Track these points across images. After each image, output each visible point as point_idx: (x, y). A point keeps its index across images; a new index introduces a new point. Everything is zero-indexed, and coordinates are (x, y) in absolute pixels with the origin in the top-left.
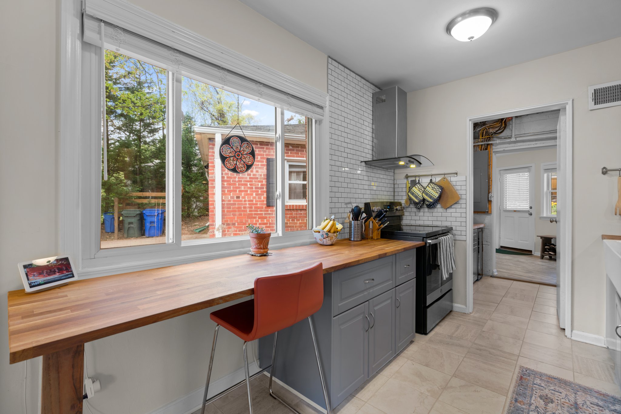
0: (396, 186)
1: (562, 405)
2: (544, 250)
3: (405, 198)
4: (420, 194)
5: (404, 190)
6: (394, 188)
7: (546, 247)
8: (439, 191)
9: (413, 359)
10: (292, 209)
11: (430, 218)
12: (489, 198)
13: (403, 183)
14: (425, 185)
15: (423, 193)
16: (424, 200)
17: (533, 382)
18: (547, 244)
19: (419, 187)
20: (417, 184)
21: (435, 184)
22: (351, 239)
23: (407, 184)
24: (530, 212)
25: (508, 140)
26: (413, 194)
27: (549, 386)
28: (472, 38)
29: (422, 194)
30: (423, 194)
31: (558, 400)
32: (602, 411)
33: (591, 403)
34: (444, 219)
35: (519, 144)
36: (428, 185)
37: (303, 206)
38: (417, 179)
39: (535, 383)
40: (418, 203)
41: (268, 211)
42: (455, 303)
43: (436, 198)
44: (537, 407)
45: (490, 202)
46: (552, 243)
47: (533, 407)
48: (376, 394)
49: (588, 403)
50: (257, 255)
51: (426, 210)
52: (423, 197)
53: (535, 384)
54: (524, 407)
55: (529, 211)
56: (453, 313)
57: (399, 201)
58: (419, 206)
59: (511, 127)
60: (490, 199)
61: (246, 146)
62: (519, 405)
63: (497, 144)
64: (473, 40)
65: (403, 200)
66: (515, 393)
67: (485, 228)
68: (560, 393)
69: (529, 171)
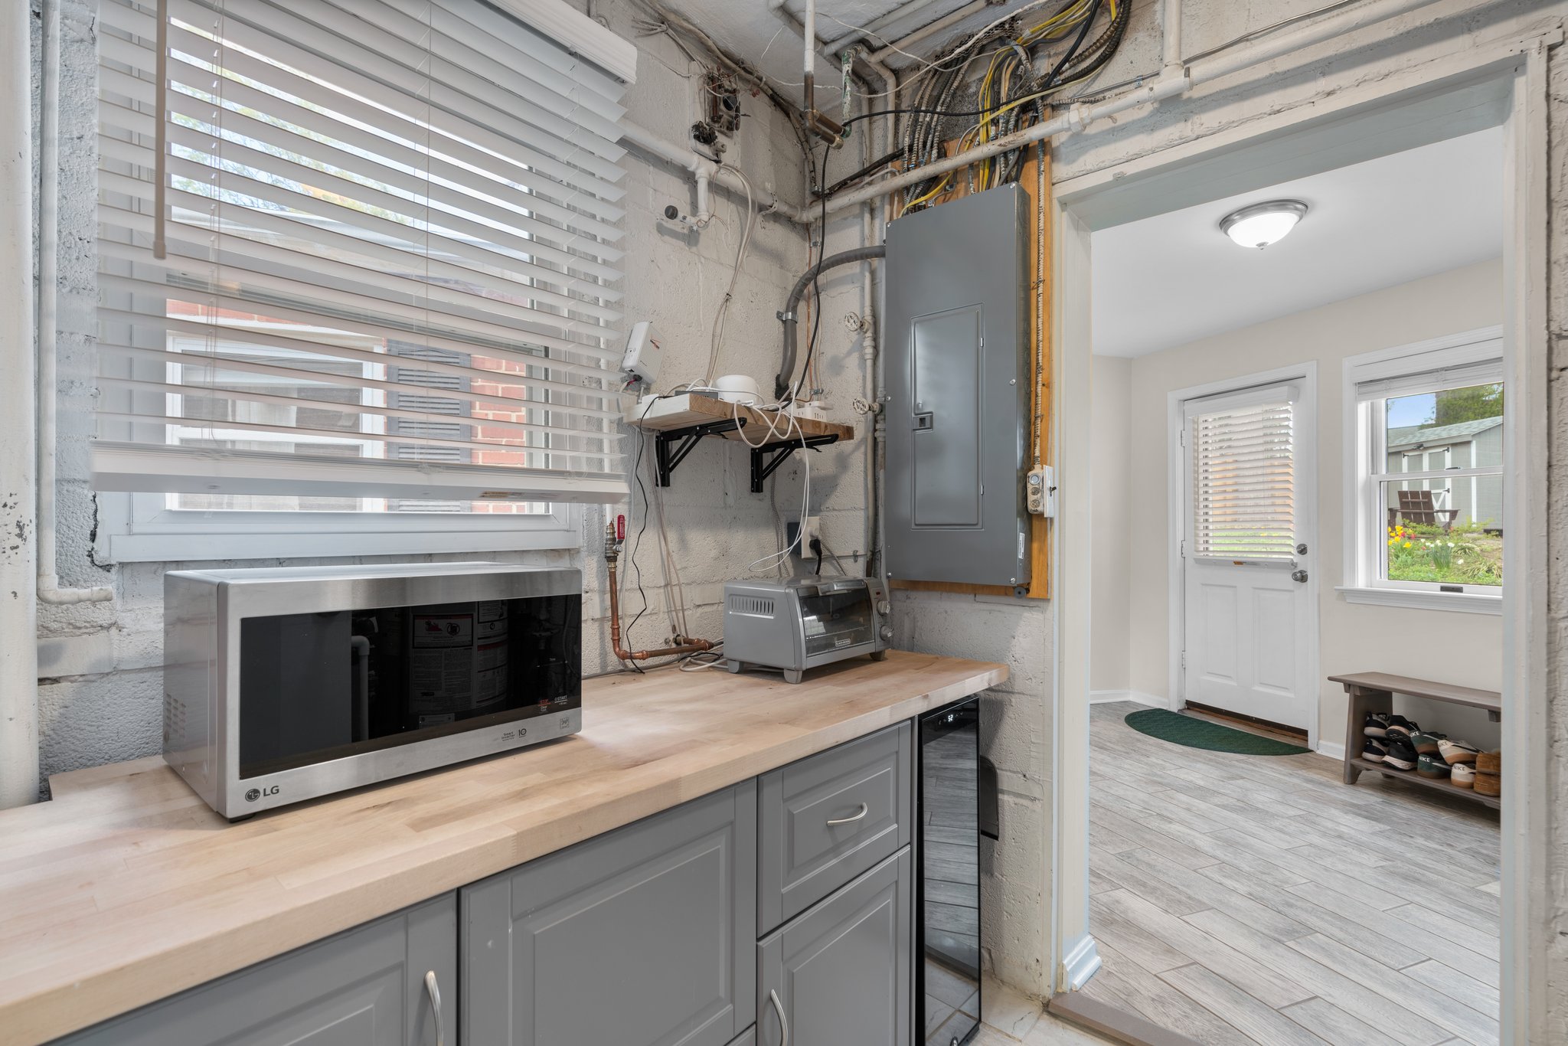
2: (1360, 744)
7: (1371, 730)
12: (1031, 498)
18: (1375, 717)
24: (1300, 568)
45: (1033, 521)
46: (1395, 713)
55: (1294, 565)
60: (1037, 502)
63: (1081, 139)
67: (1017, 689)
69: (1295, 396)
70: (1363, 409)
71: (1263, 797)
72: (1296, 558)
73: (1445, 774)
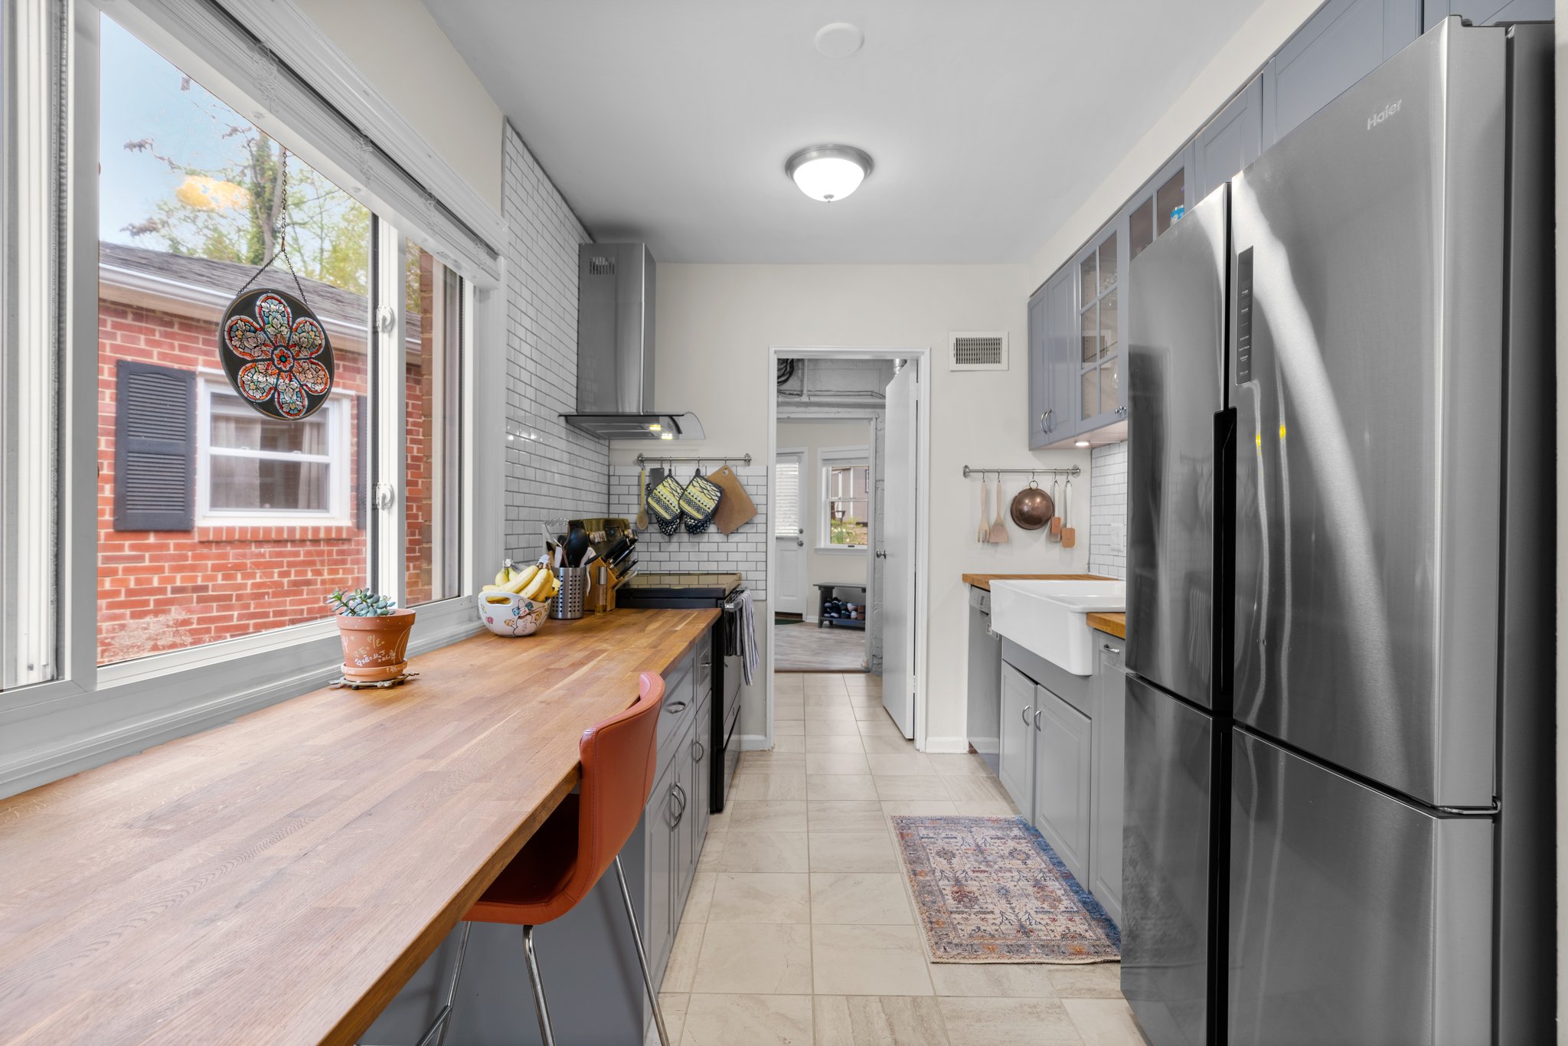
0: (614, 480)
1: (966, 855)
2: (824, 611)
3: (635, 509)
4: (673, 501)
5: (634, 490)
6: (609, 485)
7: (827, 604)
8: (717, 496)
9: (725, 867)
10: (226, 542)
11: (693, 557)
13: (631, 474)
14: (684, 482)
15: (680, 499)
16: (683, 513)
17: (919, 835)
18: (828, 599)
19: (672, 486)
20: (666, 477)
21: (706, 480)
22: (558, 614)
23: (643, 477)
24: (800, 540)
25: (797, 399)
26: (658, 501)
27: (939, 834)
28: (831, 197)
29: (679, 501)
30: (681, 502)
31: (958, 850)
32: (1005, 843)
33: (992, 838)
34: (723, 557)
35: (813, 409)
36: (691, 482)
37: (339, 529)
38: (666, 467)
39: (921, 836)
40: (669, 523)
41: (121, 548)
42: (744, 734)
43: (710, 511)
44: (942, 872)
46: (834, 596)
47: (938, 874)
48: (699, 966)
49: (988, 839)
50: (379, 684)
51: (685, 537)
52: (680, 507)
53: (922, 838)
54: (928, 878)
55: (798, 538)
56: (742, 756)
57: (622, 517)
58: (673, 530)
59: (800, 374)
61: (308, 332)
62: (921, 878)
64: (832, 200)
65: (631, 514)
66: (907, 862)
68: (955, 838)
69: (799, 461)
70: (824, 470)
71: (795, 633)
72: (800, 536)
73: (849, 617)
